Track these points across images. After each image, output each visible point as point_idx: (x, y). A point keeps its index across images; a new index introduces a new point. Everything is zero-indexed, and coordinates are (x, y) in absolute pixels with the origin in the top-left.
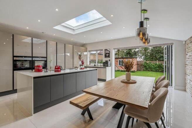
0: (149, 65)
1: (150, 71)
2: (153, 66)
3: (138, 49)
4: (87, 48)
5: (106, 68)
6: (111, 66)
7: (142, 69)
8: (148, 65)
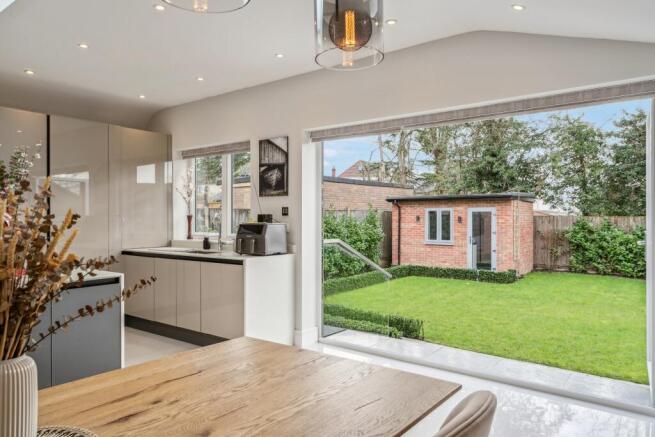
0: (603, 239)
1: (605, 274)
2: (627, 242)
3: (542, 152)
4: (169, 138)
5: (240, 263)
6: (289, 251)
7: (563, 262)
8: (593, 240)
